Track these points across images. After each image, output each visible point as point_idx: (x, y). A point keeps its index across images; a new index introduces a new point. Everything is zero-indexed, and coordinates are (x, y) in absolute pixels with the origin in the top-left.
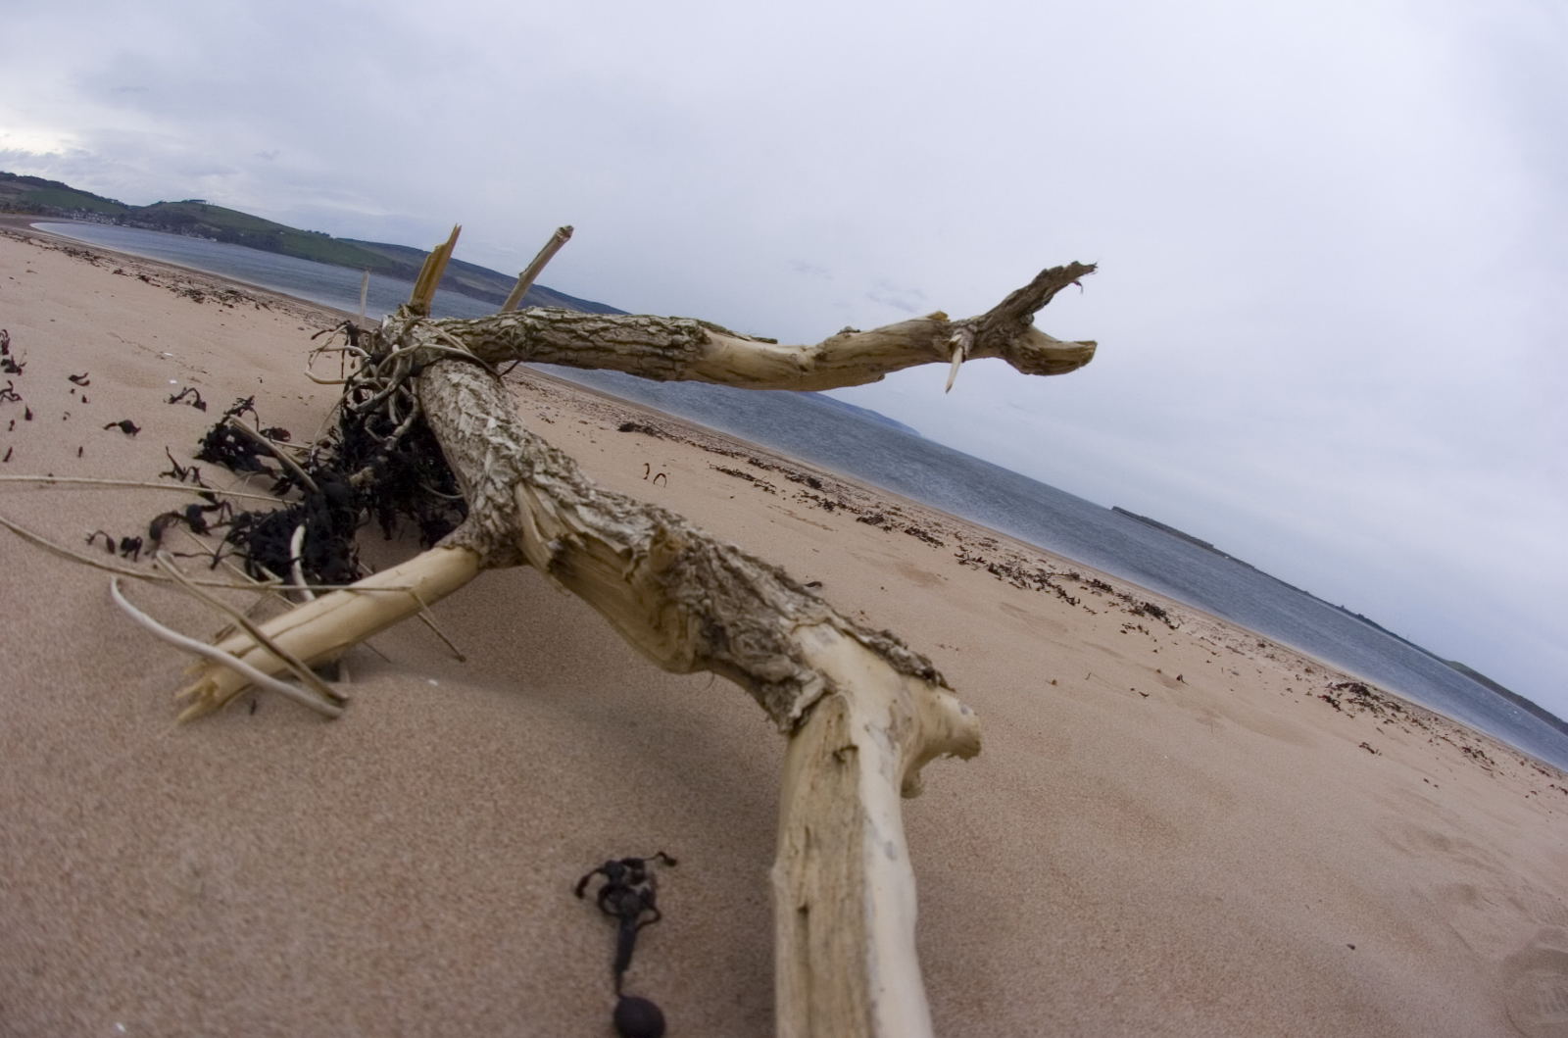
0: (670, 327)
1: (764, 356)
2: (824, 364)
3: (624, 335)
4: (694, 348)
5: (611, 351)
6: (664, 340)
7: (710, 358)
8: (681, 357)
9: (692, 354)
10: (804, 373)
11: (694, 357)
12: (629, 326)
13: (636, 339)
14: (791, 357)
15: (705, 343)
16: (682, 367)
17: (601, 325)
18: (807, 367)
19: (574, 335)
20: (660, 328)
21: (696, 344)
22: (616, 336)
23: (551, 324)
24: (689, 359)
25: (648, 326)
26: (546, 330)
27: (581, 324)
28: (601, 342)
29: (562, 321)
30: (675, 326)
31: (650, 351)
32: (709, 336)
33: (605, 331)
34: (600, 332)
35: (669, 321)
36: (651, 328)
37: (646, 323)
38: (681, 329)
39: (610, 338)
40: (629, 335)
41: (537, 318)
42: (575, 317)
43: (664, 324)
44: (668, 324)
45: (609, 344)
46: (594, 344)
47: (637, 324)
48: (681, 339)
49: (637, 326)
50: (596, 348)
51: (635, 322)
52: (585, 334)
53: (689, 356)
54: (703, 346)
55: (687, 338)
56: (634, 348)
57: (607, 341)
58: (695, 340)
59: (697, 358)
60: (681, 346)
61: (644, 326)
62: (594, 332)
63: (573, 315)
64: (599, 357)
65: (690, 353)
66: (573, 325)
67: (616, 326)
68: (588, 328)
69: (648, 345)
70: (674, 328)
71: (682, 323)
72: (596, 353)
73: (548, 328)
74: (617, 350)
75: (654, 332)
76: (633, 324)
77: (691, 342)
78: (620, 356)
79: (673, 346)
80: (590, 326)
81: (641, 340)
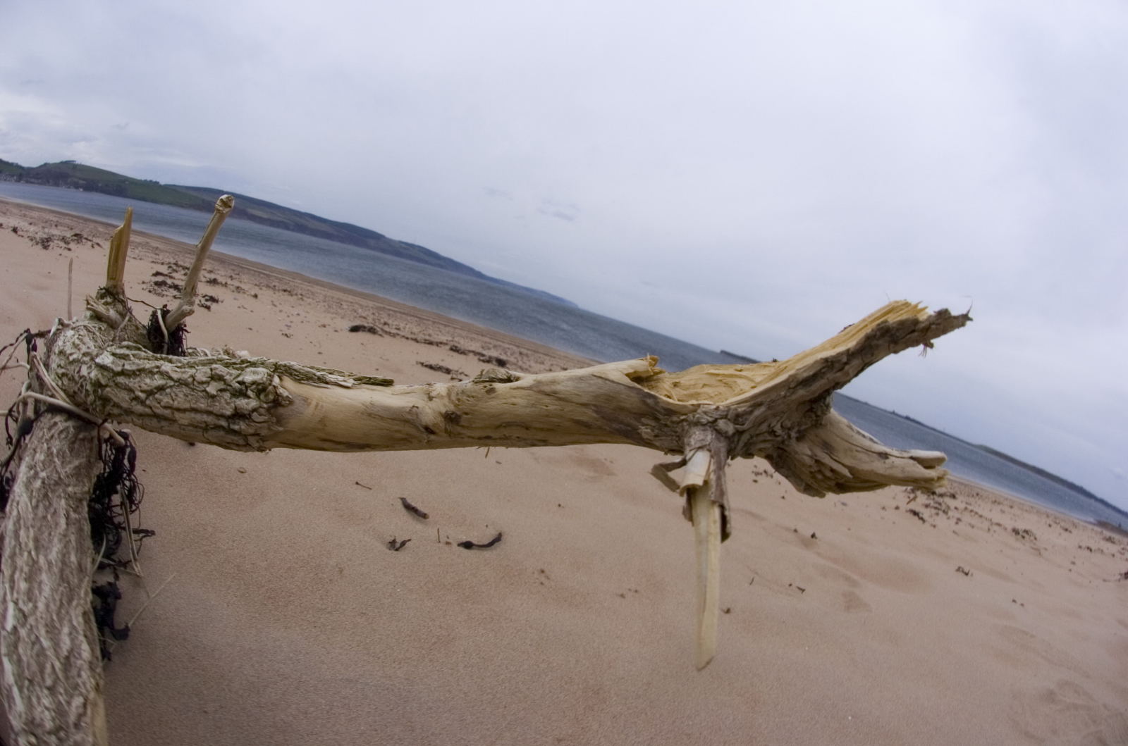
3: (180, 398)
4: (267, 418)
5: (173, 421)
6: (227, 405)
7: (293, 424)
8: (251, 431)
9: (265, 425)
11: (271, 429)
12: (187, 385)
13: (195, 406)
14: (410, 412)
15: (283, 406)
16: (258, 442)
17: (158, 381)
19: (132, 395)
20: (221, 385)
21: (268, 410)
22: (173, 400)
23: (113, 377)
24: (264, 432)
25: (208, 383)
26: (110, 387)
27: (138, 379)
28: (158, 408)
29: (123, 373)
30: (239, 382)
31: (213, 423)
32: (285, 394)
33: (162, 392)
34: (156, 393)
35: (235, 372)
36: (210, 386)
37: (204, 379)
38: (247, 387)
39: (167, 402)
40: (185, 400)
41: (102, 368)
42: (134, 368)
43: (227, 377)
44: (232, 378)
45: (167, 412)
46: (153, 411)
47: (194, 380)
48: (245, 406)
49: (195, 383)
50: (156, 416)
51: (193, 377)
52: (142, 396)
53: (261, 428)
54: (281, 410)
55: (253, 403)
56: (194, 418)
57: (165, 407)
58: (265, 405)
59: (273, 428)
60: (249, 415)
61: (203, 383)
62: (150, 393)
63: (134, 363)
64: (162, 427)
65: (263, 424)
66: (132, 380)
67: (172, 383)
68: (145, 387)
69: (209, 413)
70: (237, 385)
71: (248, 377)
72: (159, 422)
73: (111, 383)
74: (178, 419)
75: (215, 393)
76: (190, 380)
77: (261, 409)
78: (183, 427)
79: (238, 415)
80: (146, 384)
81: (202, 405)
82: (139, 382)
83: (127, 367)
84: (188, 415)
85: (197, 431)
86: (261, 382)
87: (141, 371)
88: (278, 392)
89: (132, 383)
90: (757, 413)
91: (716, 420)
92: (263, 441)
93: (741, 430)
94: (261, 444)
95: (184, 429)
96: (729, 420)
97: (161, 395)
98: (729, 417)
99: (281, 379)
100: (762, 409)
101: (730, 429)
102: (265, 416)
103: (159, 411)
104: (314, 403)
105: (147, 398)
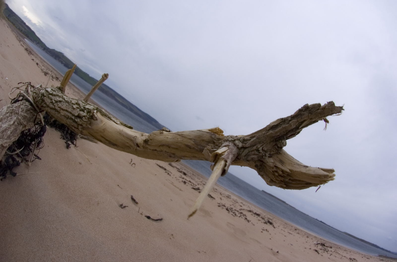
0: (82, 108)
1: (121, 133)
2: (147, 146)
3: (64, 106)
4: (87, 120)
5: (59, 112)
6: (77, 113)
7: (94, 127)
8: (80, 123)
9: (86, 123)
10: (138, 148)
11: (87, 126)
12: (68, 103)
13: (67, 109)
14: (134, 137)
15: (94, 119)
16: (81, 128)
17: (61, 99)
18: (139, 145)
19: (51, 101)
20: (78, 106)
21: (88, 118)
22: (62, 106)
23: (48, 95)
24: (84, 125)
25: (74, 104)
26: (46, 97)
27: (55, 97)
28: (57, 107)
29: (52, 94)
30: (84, 107)
31: (70, 117)
32: (96, 116)
33: (60, 102)
34: (58, 102)
35: (84, 105)
36: (75, 105)
37: (74, 103)
38: (85, 109)
39: (60, 106)
40: (66, 107)
41: (47, 91)
42: (56, 94)
43: (81, 105)
44: (82, 105)
45: (59, 109)
46: (55, 107)
47: (71, 102)
48: (82, 114)
49: (71, 103)
50: (55, 109)
51: (71, 101)
52: (54, 102)
53: (84, 123)
54: (92, 121)
55: (85, 114)
56: (65, 113)
57: (59, 107)
58: (88, 116)
59: (88, 126)
60: (82, 118)
61: (73, 104)
62: (56, 102)
63: (56, 93)
64: (55, 114)
65: (85, 122)
66: (53, 97)
67: (64, 101)
68: (56, 100)
69: (71, 113)
70: (83, 108)
71: (87, 107)
72: (55, 112)
73: (47, 96)
74: (61, 112)
75: (75, 108)
76: (70, 102)
77: (86, 117)
78: (61, 116)
79: (79, 117)
80: (57, 99)
81: (70, 110)
82: (55, 98)
83: (54, 93)
84: (64, 111)
85: (65, 118)
86: (90, 109)
87: (57, 95)
88: (94, 114)
89: (53, 98)
90: (252, 140)
91: (235, 140)
92: (83, 129)
93: (244, 146)
94: (82, 130)
95: (61, 117)
96: (240, 141)
97: (59, 103)
98: (240, 140)
99: (97, 112)
100: (255, 138)
101: (240, 145)
102: (87, 119)
103: (57, 108)
104: (104, 123)
105: (55, 103)
